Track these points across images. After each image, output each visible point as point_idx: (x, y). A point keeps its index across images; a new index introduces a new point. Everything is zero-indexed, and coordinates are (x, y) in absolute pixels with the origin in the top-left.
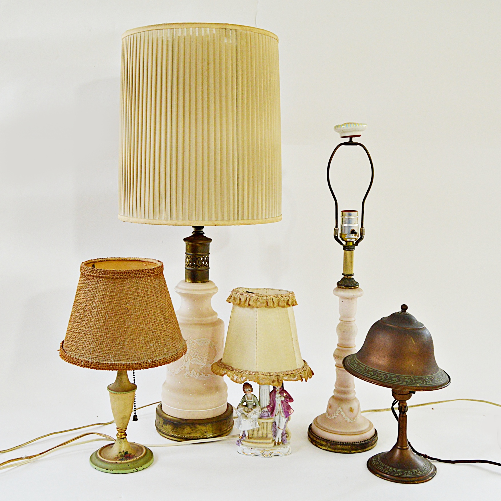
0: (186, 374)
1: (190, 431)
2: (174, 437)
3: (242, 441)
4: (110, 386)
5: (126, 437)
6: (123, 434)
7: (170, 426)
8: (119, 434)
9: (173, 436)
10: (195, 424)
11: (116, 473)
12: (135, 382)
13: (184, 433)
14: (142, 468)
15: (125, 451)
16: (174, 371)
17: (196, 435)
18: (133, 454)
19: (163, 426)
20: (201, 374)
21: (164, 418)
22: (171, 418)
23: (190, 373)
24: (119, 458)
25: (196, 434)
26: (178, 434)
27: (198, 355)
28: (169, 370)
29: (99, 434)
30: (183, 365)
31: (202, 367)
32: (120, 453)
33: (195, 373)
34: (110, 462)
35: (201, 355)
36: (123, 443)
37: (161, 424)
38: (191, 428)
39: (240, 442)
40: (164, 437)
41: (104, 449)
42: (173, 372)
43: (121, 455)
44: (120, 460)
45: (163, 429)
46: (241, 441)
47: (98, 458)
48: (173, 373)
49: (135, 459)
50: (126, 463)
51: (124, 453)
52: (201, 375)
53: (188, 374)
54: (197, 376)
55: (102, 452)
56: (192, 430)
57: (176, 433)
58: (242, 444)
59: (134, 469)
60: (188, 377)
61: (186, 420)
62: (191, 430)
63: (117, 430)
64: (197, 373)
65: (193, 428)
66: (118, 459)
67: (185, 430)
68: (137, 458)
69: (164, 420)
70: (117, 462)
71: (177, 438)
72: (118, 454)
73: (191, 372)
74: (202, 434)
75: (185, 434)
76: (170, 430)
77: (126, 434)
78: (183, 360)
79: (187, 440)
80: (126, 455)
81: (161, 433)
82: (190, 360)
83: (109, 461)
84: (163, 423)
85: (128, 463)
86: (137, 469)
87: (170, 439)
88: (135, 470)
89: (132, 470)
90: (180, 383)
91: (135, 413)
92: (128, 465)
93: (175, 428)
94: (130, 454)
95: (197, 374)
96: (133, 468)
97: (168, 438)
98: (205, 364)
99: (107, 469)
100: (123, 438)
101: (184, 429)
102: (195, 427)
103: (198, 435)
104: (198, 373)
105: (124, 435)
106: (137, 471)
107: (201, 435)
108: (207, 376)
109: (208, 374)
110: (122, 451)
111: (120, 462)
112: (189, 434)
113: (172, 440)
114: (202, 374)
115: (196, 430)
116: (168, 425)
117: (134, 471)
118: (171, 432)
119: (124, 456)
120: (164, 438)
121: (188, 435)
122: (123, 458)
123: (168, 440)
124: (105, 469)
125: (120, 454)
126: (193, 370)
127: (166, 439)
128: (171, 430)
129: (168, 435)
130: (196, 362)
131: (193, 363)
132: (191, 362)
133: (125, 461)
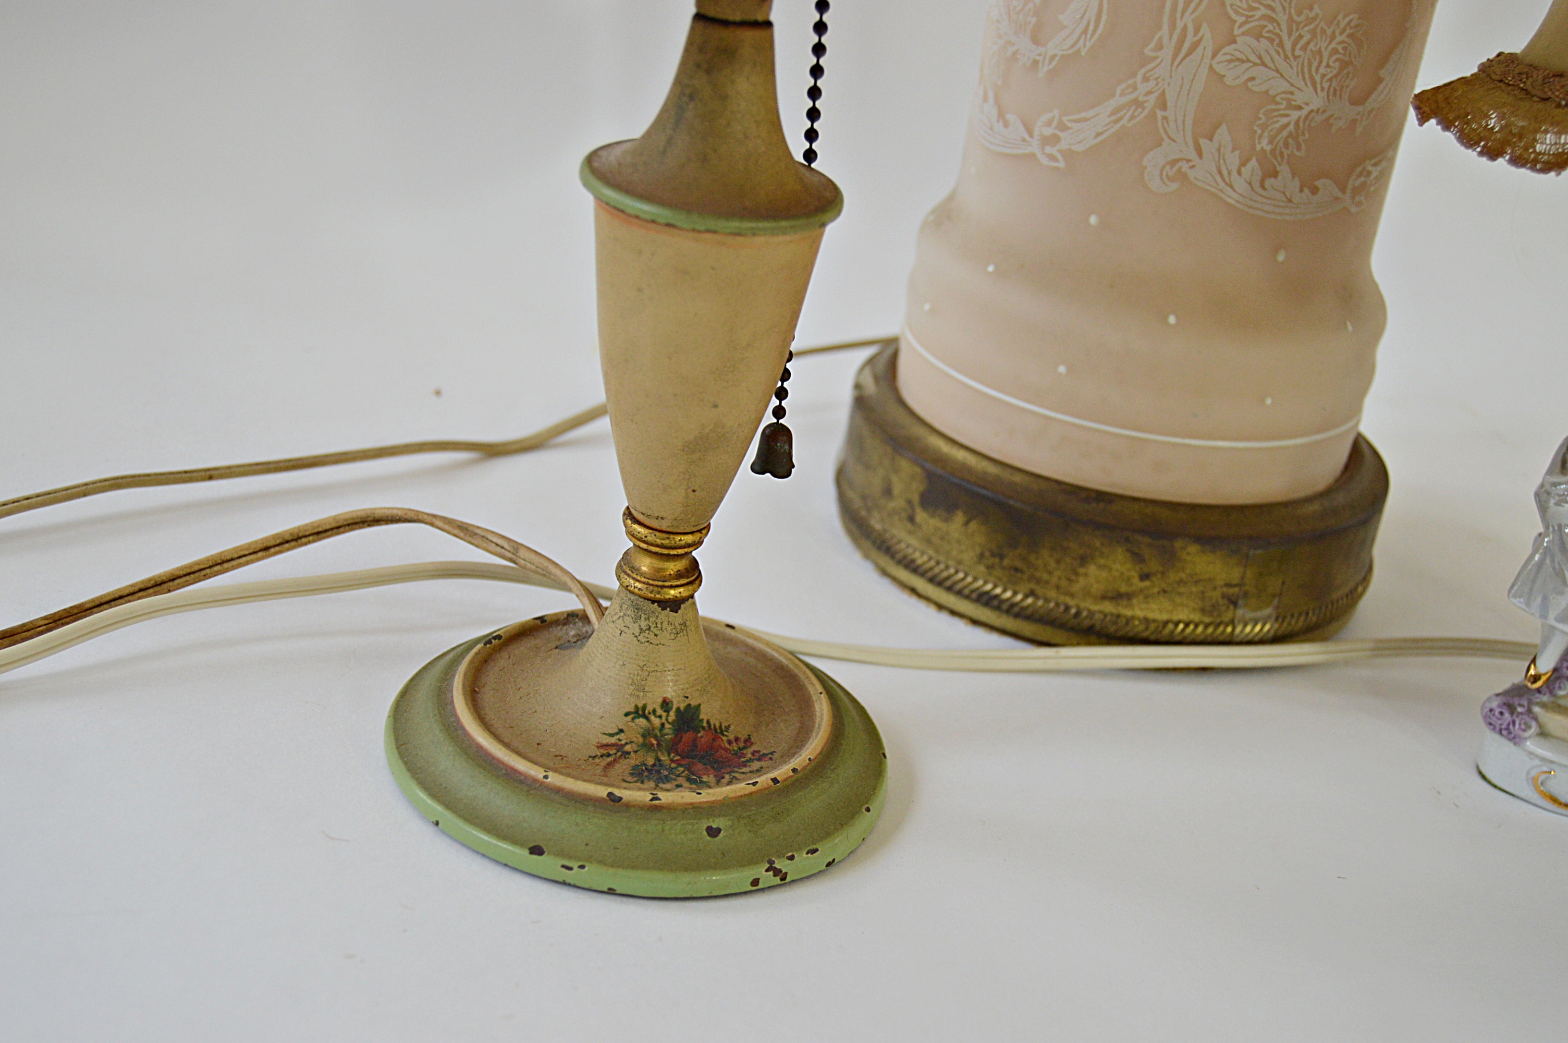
0: (1154, 160)
1: (1128, 580)
2: (998, 608)
3: (1544, 706)
4: (612, 157)
5: (692, 596)
6: (673, 567)
7: (973, 525)
8: (645, 564)
9: (985, 600)
10: (1172, 536)
11: (611, 892)
12: (810, 155)
13: (1076, 588)
14: (820, 860)
15: (678, 703)
16: (1063, 127)
17: (1164, 617)
18: (738, 730)
19: (911, 519)
20: (1275, 174)
21: (929, 466)
22: (991, 469)
23: (1193, 155)
24: (633, 760)
25: (1167, 605)
26: (1032, 593)
27: (1282, 18)
28: (1011, 117)
29: (465, 531)
30: (1143, 88)
31: (1295, 115)
32: (640, 712)
33: (1233, 160)
34: (558, 791)
35: (1310, 21)
36: (665, 637)
37: (898, 503)
38: (1137, 557)
39: (1529, 711)
40: (913, 591)
41: (503, 661)
42: (1048, 132)
43: (646, 734)
44: (640, 774)
45: (914, 541)
46: (1537, 709)
47: (454, 730)
48: (1053, 140)
49: (764, 780)
50: (696, 810)
51: (672, 716)
52: (1269, 182)
53: (1173, 163)
54: (1240, 184)
55: (491, 678)
56: (1144, 577)
57: (1012, 582)
58: (1543, 734)
59: (760, 871)
60: (1174, 186)
61: (1101, 497)
62: (1135, 575)
63: (631, 535)
64: (1243, 164)
65: (1153, 565)
66: (623, 767)
67: (1092, 569)
68: (782, 772)
69: (930, 477)
70: (617, 792)
71: (1017, 616)
72: (622, 722)
73: (1203, 142)
74: (1210, 614)
75: (1087, 593)
76: (969, 556)
77: (693, 574)
78: (1160, 47)
79: (1089, 644)
80: (687, 737)
81: (885, 561)
82: (1214, 55)
83: (555, 779)
84: (916, 498)
85: (711, 809)
86: (777, 872)
87: (953, 613)
88: (768, 878)
89: (741, 877)
90: (1093, 220)
91: (779, 412)
92: (713, 832)
93: (1014, 545)
94: (719, 731)
95: (1246, 171)
96: (752, 862)
97: (940, 607)
98: (1317, 102)
99: (537, 851)
100: (674, 605)
101: (1084, 560)
102: (1170, 559)
103: (1183, 615)
104: (1253, 162)
105: (679, 575)
106: (777, 880)
107: (1196, 617)
108: (1314, 190)
109: (1319, 183)
110: (653, 702)
111: (637, 795)
112: (1117, 597)
113: (975, 622)
114: (1284, 170)
115: (1173, 576)
116: (959, 517)
117: (755, 882)
118: (982, 568)
119: (672, 748)
120: (914, 600)
121: (1108, 607)
122: (664, 758)
123: (944, 617)
124: (515, 842)
125: (642, 721)
126: (1223, 134)
127: (931, 611)
128: (981, 556)
129: (949, 589)
130: (1258, 71)
131: (1233, 75)
132: (1219, 69)
133: (685, 796)
